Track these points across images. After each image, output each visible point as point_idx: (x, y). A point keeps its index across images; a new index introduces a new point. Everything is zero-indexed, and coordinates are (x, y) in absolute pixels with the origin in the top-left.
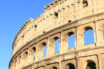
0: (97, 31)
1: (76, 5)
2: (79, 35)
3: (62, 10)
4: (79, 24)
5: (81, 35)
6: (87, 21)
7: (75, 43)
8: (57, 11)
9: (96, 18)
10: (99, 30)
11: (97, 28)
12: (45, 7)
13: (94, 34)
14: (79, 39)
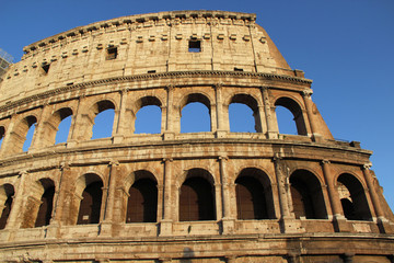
0: (123, 111)
1: (93, 54)
2: (83, 116)
3: (61, 59)
4: (87, 91)
5: (87, 115)
6: (108, 88)
7: (71, 132)
8: (48, 61)
9: (127, 85)
10: (127, 110)
11: (124, 106)
12: (27, 48)
13: (116, 117)
14: (82, 125)
